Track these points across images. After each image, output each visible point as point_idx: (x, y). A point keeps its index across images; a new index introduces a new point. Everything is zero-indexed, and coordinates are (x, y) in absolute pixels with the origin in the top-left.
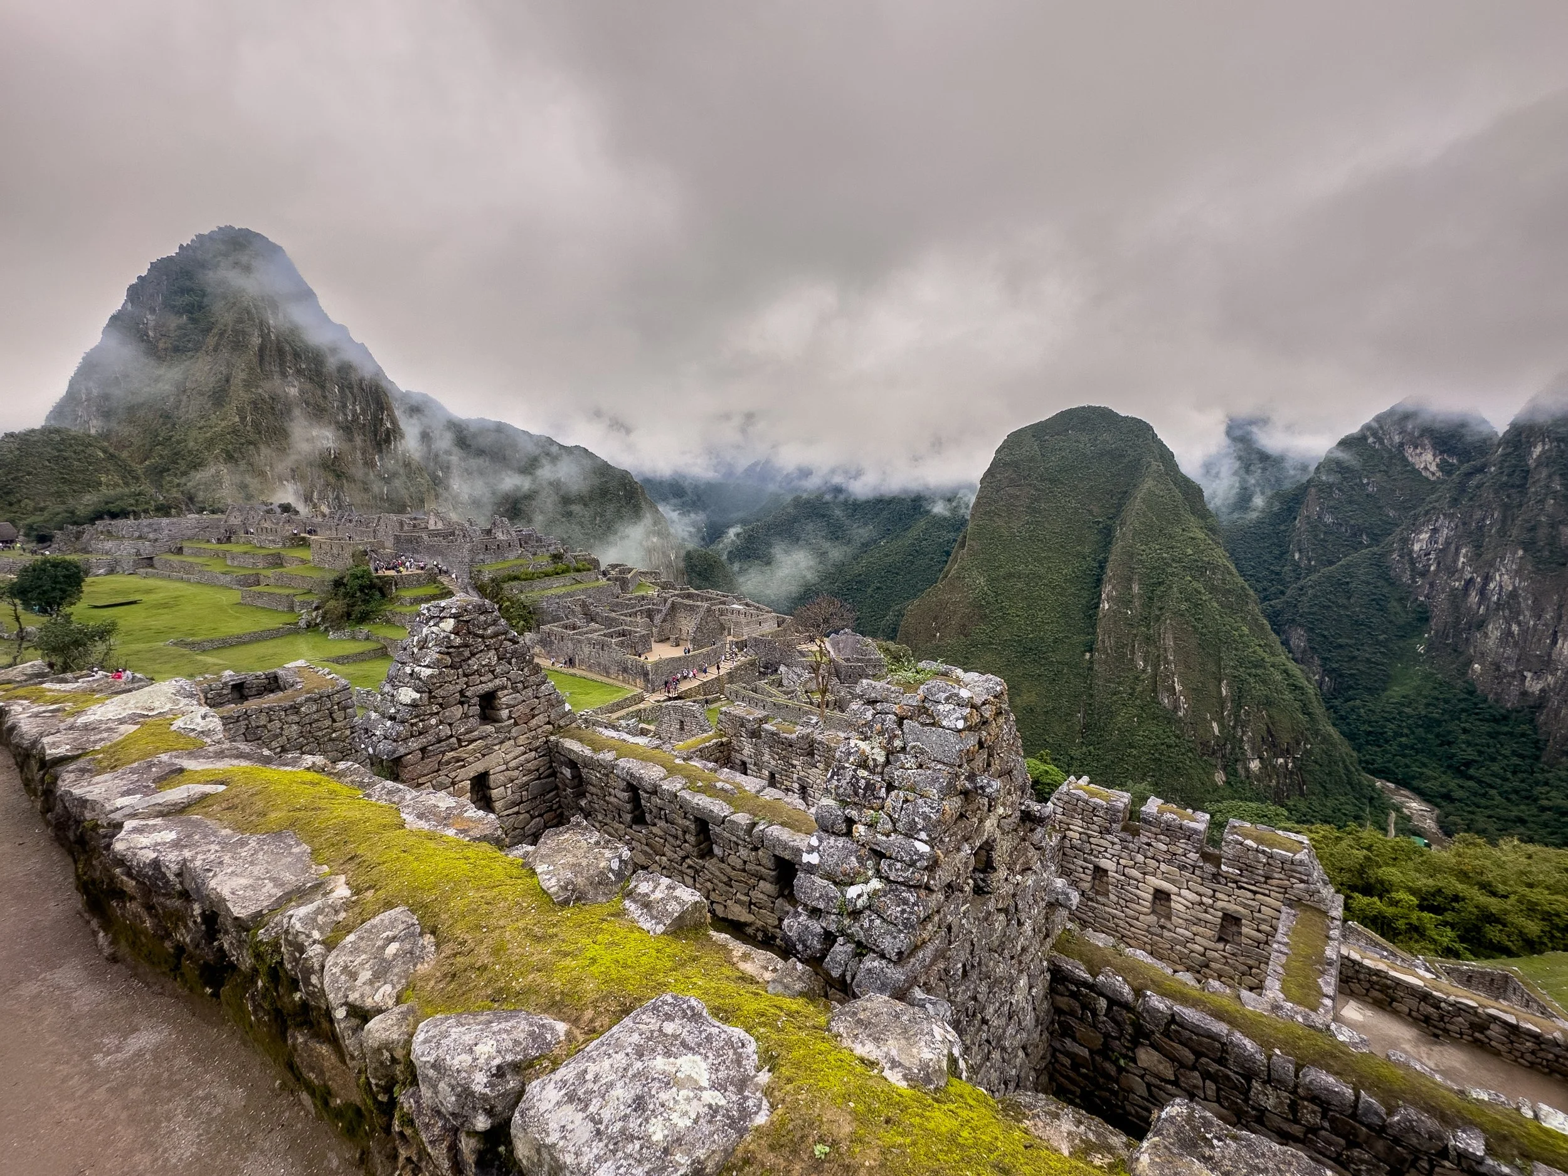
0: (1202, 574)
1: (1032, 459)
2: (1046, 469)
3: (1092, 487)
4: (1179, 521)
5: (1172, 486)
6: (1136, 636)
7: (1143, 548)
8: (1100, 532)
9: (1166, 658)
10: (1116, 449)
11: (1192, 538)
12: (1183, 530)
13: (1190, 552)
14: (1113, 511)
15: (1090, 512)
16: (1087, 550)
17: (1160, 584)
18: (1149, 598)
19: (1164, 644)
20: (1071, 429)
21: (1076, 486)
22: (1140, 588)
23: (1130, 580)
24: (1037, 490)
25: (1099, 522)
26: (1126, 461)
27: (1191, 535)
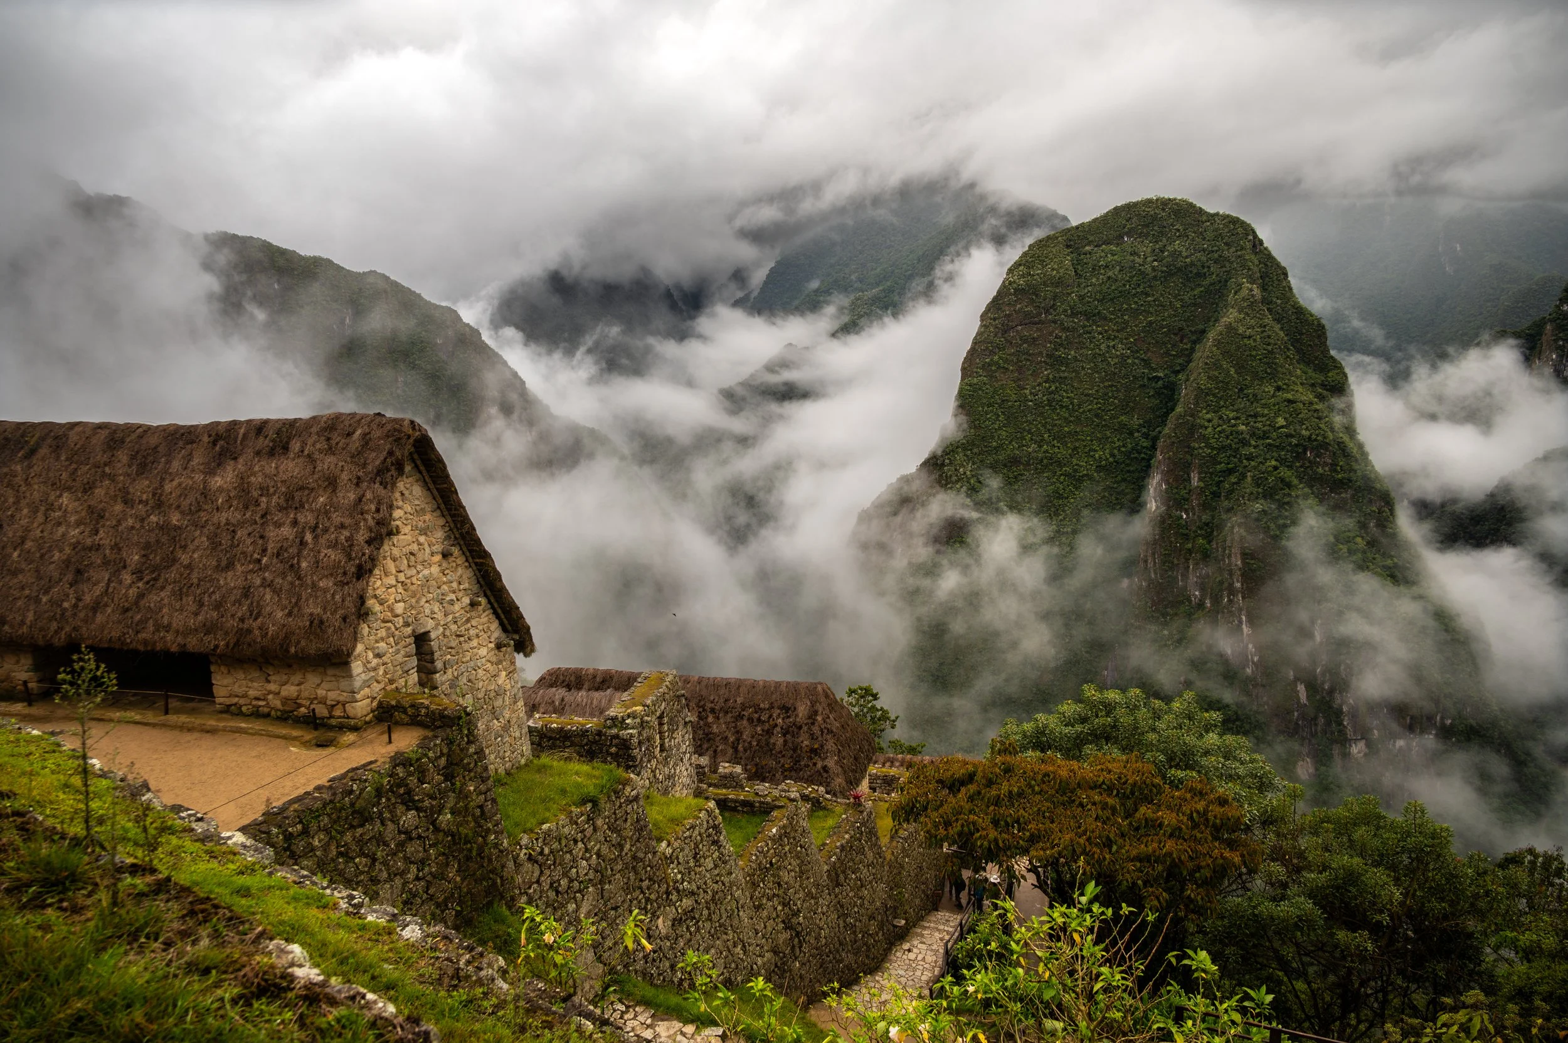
0: (1299, 456)
1: (1059, 282)
2: (1081, 298)
3: (1151, 323)
4: (1273, 376)
5: (1268, 320)
6: (1190, 551)
7: (1209, 416)
8: (1158, 393)
9: (1231, 585)
10: (1192, 264)
11: (1290, 401)
12: (1279, 389)
13: (1281, 421)
14: (1180, 361)
15: (1146, 363)
16: (1136, 421)
17: (1230, 472)
18: (1213, 493)
19: (1230, 564)
20: (1129, 234)
21: (1126, 323)
22: (1200, 479)
23: (1187, 467)
24: (1065, 329)
25: (1158, 378)
26: (1206, 282)
27: (1289, 396)
